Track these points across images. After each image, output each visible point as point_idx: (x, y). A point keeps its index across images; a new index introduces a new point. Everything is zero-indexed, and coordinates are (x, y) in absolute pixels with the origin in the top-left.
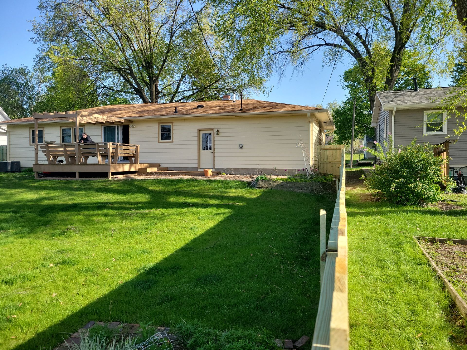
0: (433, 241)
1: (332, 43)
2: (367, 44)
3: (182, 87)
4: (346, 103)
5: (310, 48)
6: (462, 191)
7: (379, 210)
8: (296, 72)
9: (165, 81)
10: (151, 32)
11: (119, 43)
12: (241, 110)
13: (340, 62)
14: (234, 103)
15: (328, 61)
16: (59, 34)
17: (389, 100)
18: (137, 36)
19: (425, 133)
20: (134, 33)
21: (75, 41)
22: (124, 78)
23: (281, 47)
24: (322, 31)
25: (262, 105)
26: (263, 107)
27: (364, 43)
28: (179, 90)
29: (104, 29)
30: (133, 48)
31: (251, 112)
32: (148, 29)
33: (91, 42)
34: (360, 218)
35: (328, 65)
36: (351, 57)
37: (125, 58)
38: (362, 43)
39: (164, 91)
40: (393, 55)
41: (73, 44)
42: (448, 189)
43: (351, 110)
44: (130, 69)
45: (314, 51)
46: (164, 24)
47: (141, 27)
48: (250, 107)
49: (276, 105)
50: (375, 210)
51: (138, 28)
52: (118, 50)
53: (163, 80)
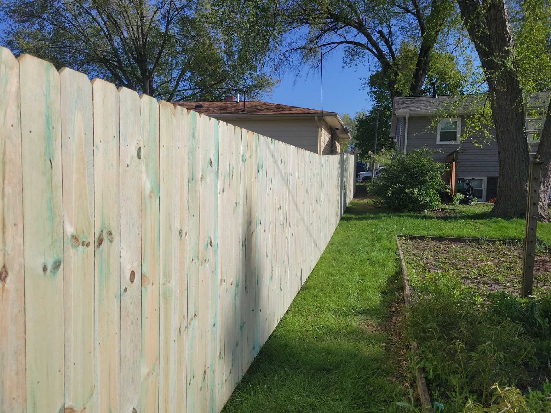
0: (413, 238)
1: (352, 40)
2: (391, 43)
3: (181, 84)
4: (371, 112)
5: (328, 46)
6: (469, 202)
7: (376, 216)
8: (311, 72)
9: (162, 77)
10: (143, 18)
11: (105, 29)
12: (243, 111)
13: (361, 64)
14: (238, 104)
15: (349, 61)
16: (31, 14)
17: (404, 106)
18: (128, 21)
19: (438, 142)
20: (123, 18)
21: (50, 24)
22: (112, 73)
23: (296, 43)
24: (344, 27)
25: (267, 107)
26: (268, 109)
27: (387, 41)
28: (178, 89)
29: (87, 11)
30: (122, 36)
31: (254, 114)
32: (140, 13)
33: (71, 26)
34: (354, 222)
35: (349, 65)
36: (372, 58)
37: (112, 47)
38: (385, 42)
39: (159, 89)
40: (419, 57)
41: (49, 28)
42: (455, 200)
43: (374, 119)
44: (119, 61)
45: (333, 49)
46: (159, 8)
47: (132, 12)
48: (254, 109)
49: (283, 108)
50: (372, 216)
51: (128, 11)
52: (103, 38)
53: (158, 76)
